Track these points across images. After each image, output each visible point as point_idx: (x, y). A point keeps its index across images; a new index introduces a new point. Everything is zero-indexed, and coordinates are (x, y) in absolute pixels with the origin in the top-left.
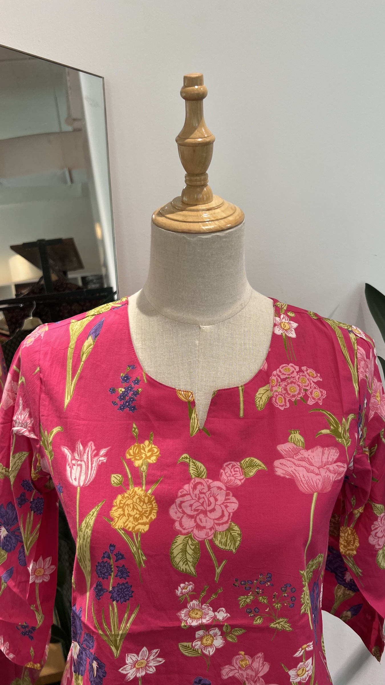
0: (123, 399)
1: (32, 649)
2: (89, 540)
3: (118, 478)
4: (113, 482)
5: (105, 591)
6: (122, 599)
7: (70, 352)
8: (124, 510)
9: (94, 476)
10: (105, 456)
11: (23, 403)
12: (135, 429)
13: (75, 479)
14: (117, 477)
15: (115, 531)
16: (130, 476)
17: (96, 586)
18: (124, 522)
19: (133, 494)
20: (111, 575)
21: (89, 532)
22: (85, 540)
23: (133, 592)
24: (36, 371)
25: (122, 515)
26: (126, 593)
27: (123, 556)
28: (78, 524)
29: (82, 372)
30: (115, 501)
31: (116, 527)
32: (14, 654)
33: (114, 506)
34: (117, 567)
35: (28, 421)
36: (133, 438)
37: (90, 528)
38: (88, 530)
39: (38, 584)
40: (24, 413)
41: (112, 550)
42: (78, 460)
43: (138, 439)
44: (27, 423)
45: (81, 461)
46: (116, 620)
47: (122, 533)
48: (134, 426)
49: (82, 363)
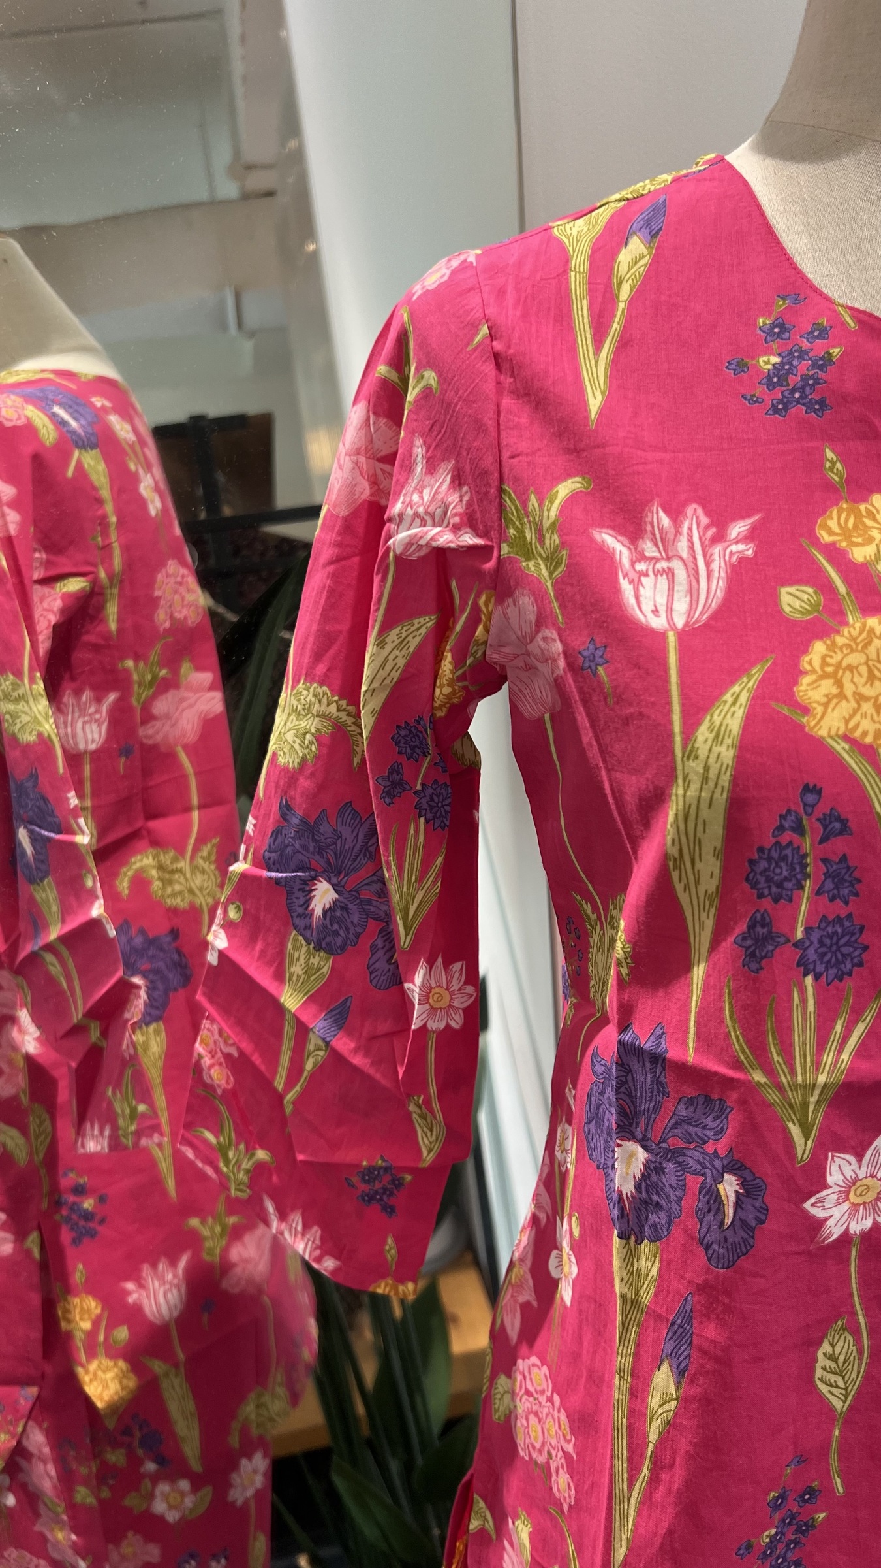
0: (779, 383)
1: (390, 1241)
2: (726, 779)
3: (805, 597)
4: (787, 609)
5: (782, 940)
6: (832, 972)
7: (577, 282)
8: (839, 684)
9: (720, 594)
10: (746, 538)
11: (427, 451)
12: (833, 463)
13: (656, 612)
14: (798, 593)
15: (819, 745)
16: (842, 588)
17: (749, 928)
18: (844, 717)
19: (864, 635)
20: (802, 888)
21: (728, 755)
22: (711, 784)
23: (865, 948)
24: (478, 339)
25: (836, 696)
26: (845, 950)
27: (844, 823)
28: (678, 739)
29: (625, 328)
30: (807, 658)
31: (823, 733)
32: (337, 1257)
33: (805, 673)
34: (825, 861)
35: (450, 499)
36: (829, 487)
37: (728, 741)
38: (723, 749)
39: (434, 1032)
40: (433, 481)
41: (809, 806)
42: (657, 560)
43: (849, 493)
44: (446, 508)
45: (668, 559)
46: (810, 1036)
47: (843, 748)
48: (829, 454)
49: (621, 306)
